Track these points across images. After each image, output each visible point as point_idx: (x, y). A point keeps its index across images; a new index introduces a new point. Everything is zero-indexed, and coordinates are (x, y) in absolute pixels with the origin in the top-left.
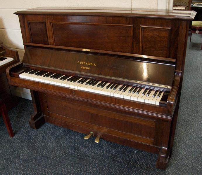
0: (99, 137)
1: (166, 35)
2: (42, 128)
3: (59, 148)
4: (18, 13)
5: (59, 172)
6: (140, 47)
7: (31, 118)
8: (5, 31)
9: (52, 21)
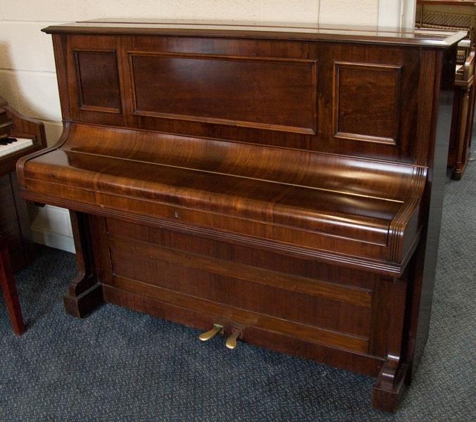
0: (236, 335)
1: (391, 82)
2: (95, 315)
3: (137, 360)
4: (51, 29)
5: (133, 413)
6: (333, 111)
7: (71, 289)
8: (13, 76)
9: (132, 50)
